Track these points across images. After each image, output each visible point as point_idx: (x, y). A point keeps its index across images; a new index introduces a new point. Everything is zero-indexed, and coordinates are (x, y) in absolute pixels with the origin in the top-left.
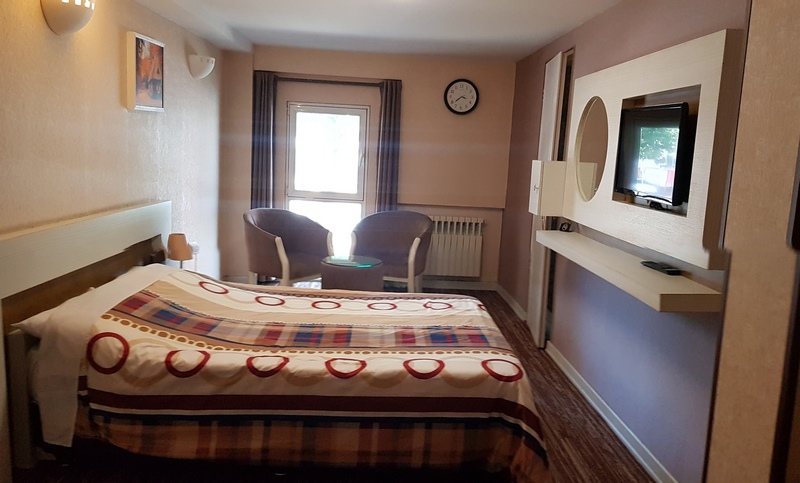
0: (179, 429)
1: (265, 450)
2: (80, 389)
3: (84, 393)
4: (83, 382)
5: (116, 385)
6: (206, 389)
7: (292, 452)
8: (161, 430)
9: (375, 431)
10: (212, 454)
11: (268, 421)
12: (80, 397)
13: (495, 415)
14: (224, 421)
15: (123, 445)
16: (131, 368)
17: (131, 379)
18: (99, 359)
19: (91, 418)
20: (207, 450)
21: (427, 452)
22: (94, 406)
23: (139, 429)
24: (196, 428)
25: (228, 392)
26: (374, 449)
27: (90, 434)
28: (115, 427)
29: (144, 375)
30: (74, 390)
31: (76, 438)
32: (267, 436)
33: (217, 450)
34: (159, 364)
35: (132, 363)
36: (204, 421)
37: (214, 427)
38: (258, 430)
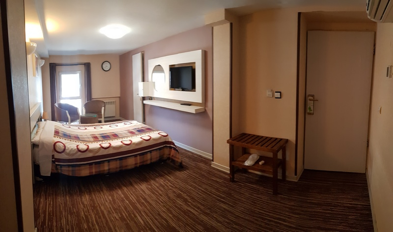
0: (83, 167)
1: (109, 169)
2: (52, 159)
3: (54, 160)
4: (53, 156)
5: (63, 156)
6: (90, 155)
7: (117, 168)
8: (77, 168)
9: (138, 157)
10: (94, 173)
11: (109, 161)
12: (52, 161)
13: (164, 145)
14: (96, 163)
15: (66, 173)
16: (68, 151)
17: (68, 154)
18: (57, 149)
19: (56, 167)
20: (92, 172)
21: (151, 159)
22: (57, 163)
23: (71, 168)
24: (88, 166)
25: (97, 155)
26: (139, 162)
27: (56, 171)
28: (64, 168)
29: (71, 153)
30: (51, 159)
31: (51, 173)
32: (109, 165)
33: (96, 172)
34: (75, 149)
35: (67, 150)
36: (91, 164)
37: (94, 165)
38: (106, 164)
